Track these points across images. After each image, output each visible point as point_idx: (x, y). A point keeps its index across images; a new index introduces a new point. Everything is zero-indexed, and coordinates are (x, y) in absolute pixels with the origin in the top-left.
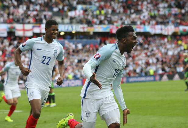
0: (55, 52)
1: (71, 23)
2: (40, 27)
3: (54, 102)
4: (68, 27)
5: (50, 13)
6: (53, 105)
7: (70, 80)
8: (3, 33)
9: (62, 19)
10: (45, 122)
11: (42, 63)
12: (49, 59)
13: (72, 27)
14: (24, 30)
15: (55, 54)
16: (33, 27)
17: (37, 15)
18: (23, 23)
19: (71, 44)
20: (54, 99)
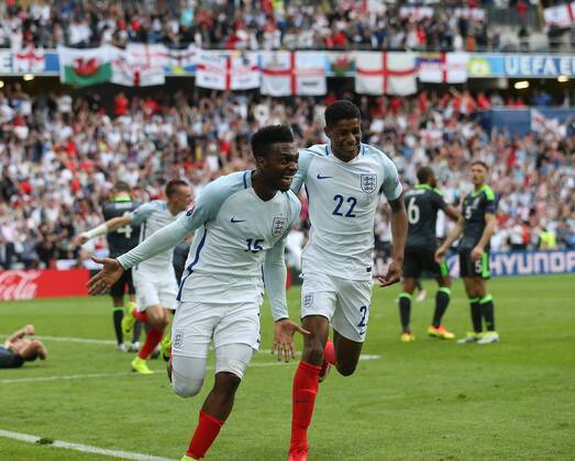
0: (367, 184)
1: (554, 46)
2: (442, 61)
3: (491, 328)
4: (544, 62)
5: (479, 14)
6: (488, 337)
7: (549, 252)
8: (314, 84)
9: (523, 33)
10: (462, 396)
11: (335, 213)
12: (352, 201)
13: (557, 63)
14: (386, 73)
15: (367, 189)
16: (420, 61)
17: (434, 20)
18: (384, 49)
19: (553, 124)
20: (490, 318)
